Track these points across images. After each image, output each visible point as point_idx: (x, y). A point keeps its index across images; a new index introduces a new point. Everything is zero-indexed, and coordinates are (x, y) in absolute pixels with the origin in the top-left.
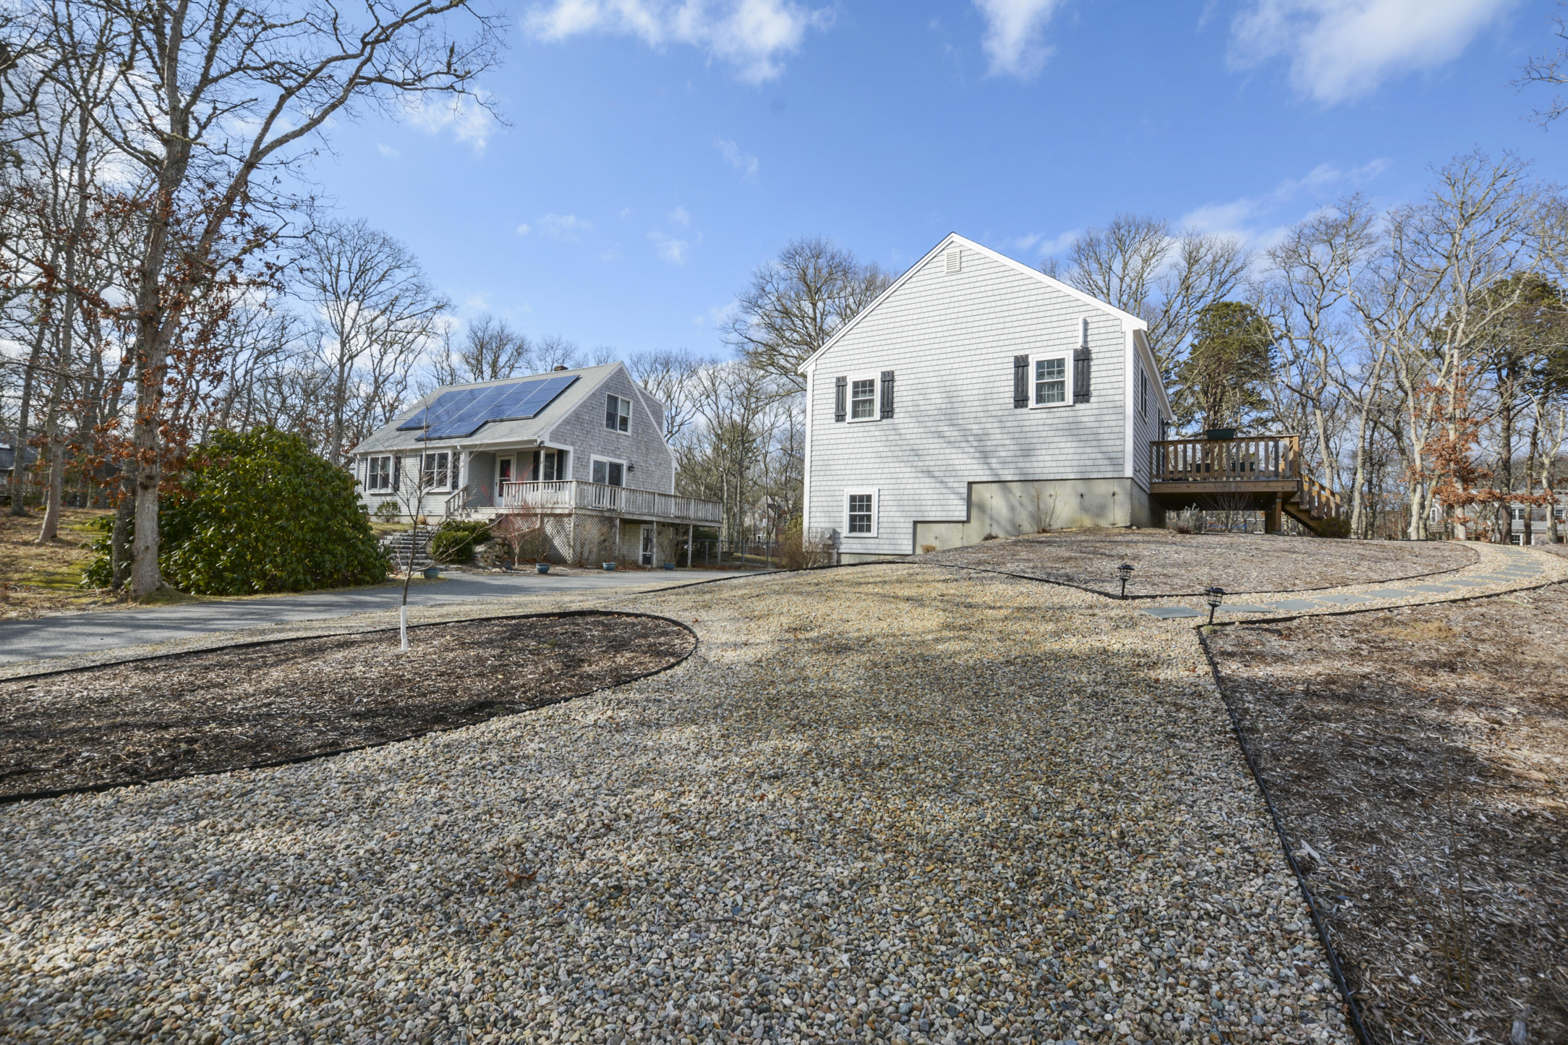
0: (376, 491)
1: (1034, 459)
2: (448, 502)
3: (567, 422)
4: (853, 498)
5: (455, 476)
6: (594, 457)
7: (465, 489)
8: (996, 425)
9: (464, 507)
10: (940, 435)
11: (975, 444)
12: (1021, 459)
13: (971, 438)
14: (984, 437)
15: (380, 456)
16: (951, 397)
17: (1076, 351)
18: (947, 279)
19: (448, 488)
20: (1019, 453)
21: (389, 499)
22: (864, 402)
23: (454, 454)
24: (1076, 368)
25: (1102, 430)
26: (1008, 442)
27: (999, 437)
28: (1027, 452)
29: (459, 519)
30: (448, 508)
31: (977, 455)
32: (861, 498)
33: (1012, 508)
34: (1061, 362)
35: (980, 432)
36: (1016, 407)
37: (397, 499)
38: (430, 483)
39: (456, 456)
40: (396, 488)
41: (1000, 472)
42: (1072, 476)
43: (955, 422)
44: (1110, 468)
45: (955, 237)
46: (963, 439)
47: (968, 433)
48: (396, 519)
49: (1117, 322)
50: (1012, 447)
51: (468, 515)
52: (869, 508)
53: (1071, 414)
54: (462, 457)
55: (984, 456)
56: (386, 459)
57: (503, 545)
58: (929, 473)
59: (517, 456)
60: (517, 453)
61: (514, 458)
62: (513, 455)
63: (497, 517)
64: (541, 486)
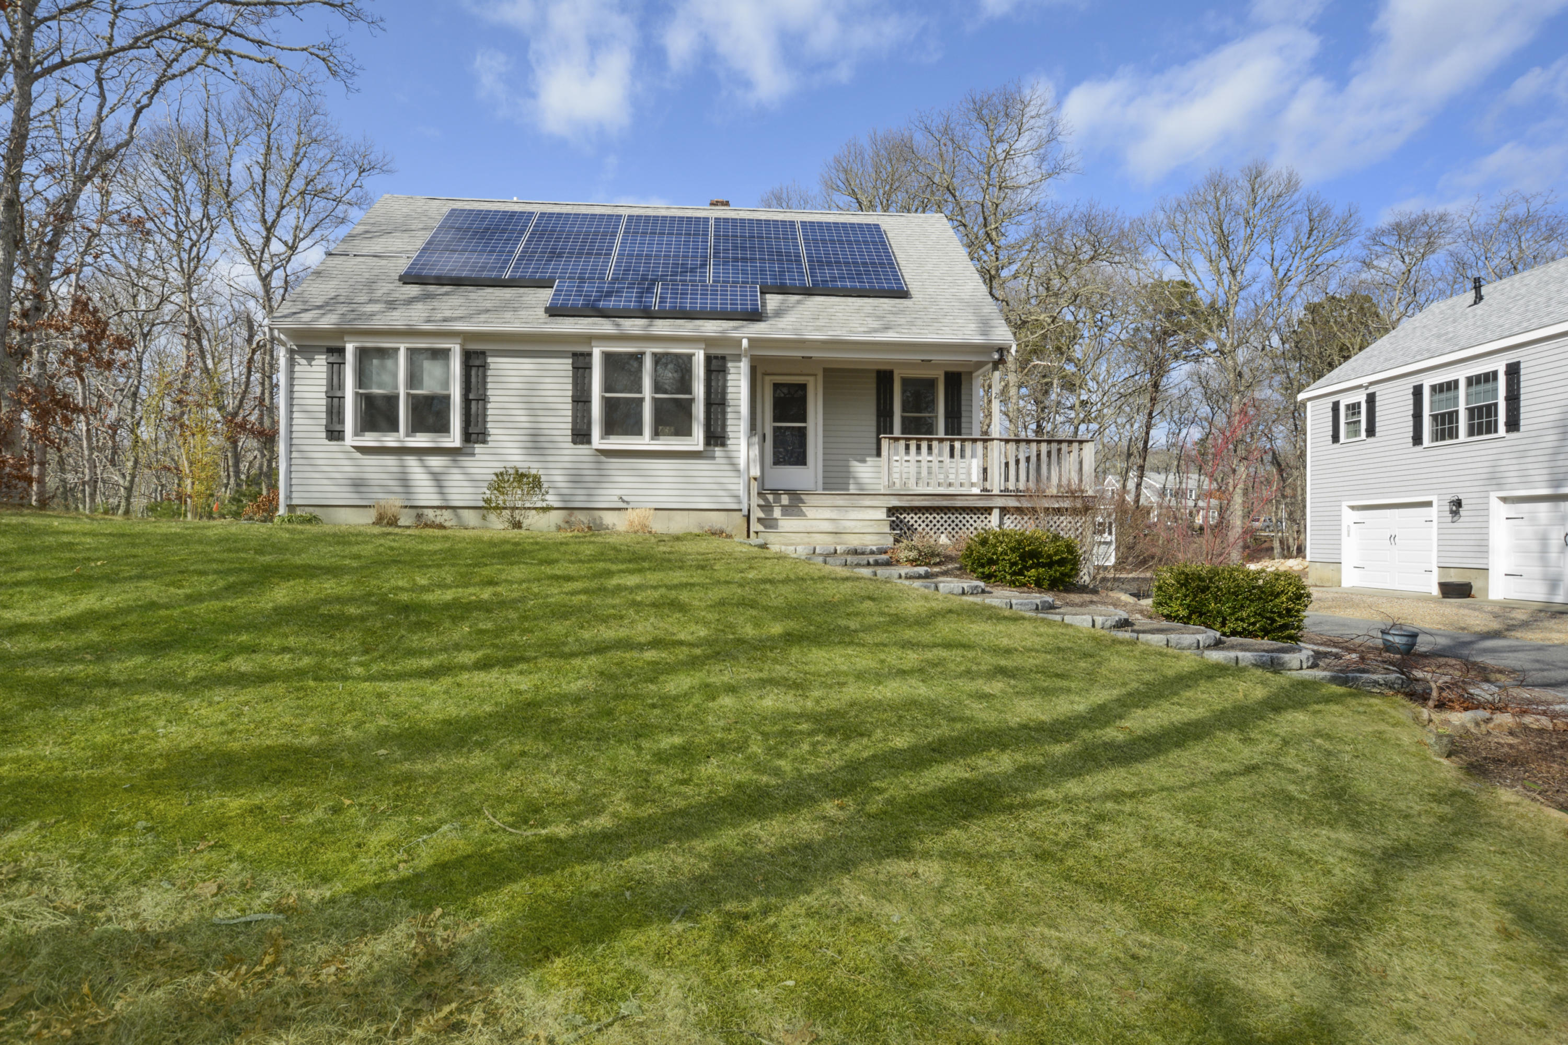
23: (709, 358)
40: (473, 437)
54: (739, 367)
59: (824, 377)
60: (825, 370)
61: (816, 381)
62: (815, 375)
63: (886, 514)
64: (995, 447)
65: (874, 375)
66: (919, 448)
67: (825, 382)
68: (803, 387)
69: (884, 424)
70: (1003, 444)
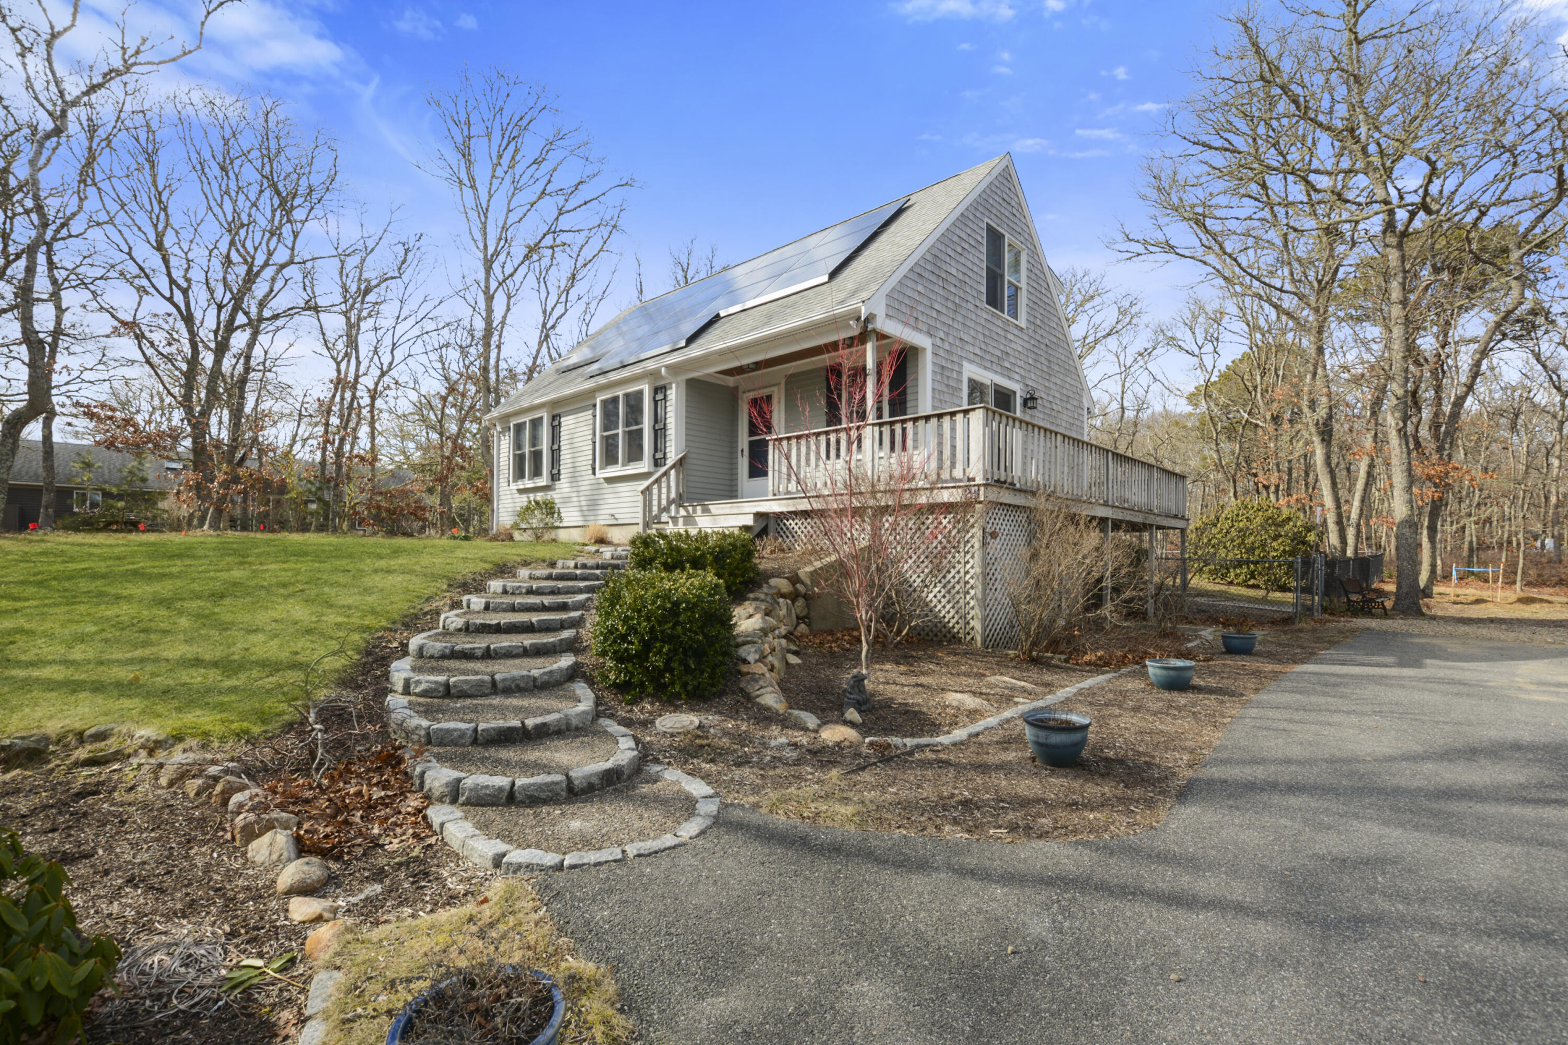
0: (521, 485)
2: (647, 491)
3: (917, 273)
5: (659, 433)
6: (971, 371)
7: (680, 464)
9: (680, 501)
15: (527, 419)
19: (644, 466)
21: (539, 496)
23: (656, 390)
29: (670, 529)
30: (647, 505)
37: (555, 496)
38: (610, 458)
39: (660, 390)
40: (555, 477)
48: (552, 535)
51: (689, 519)
54: (672, 394)
56: (536, 423)
57: (794, 596)
59: (786, 384)
60: (787, 377)
61: (779, 390)
62: (778, 387)
63: (755, 520)
64: (869, 433)
65: (826, 373)
68: (772, 398)
69: (833, 418)
70: (877, 429)
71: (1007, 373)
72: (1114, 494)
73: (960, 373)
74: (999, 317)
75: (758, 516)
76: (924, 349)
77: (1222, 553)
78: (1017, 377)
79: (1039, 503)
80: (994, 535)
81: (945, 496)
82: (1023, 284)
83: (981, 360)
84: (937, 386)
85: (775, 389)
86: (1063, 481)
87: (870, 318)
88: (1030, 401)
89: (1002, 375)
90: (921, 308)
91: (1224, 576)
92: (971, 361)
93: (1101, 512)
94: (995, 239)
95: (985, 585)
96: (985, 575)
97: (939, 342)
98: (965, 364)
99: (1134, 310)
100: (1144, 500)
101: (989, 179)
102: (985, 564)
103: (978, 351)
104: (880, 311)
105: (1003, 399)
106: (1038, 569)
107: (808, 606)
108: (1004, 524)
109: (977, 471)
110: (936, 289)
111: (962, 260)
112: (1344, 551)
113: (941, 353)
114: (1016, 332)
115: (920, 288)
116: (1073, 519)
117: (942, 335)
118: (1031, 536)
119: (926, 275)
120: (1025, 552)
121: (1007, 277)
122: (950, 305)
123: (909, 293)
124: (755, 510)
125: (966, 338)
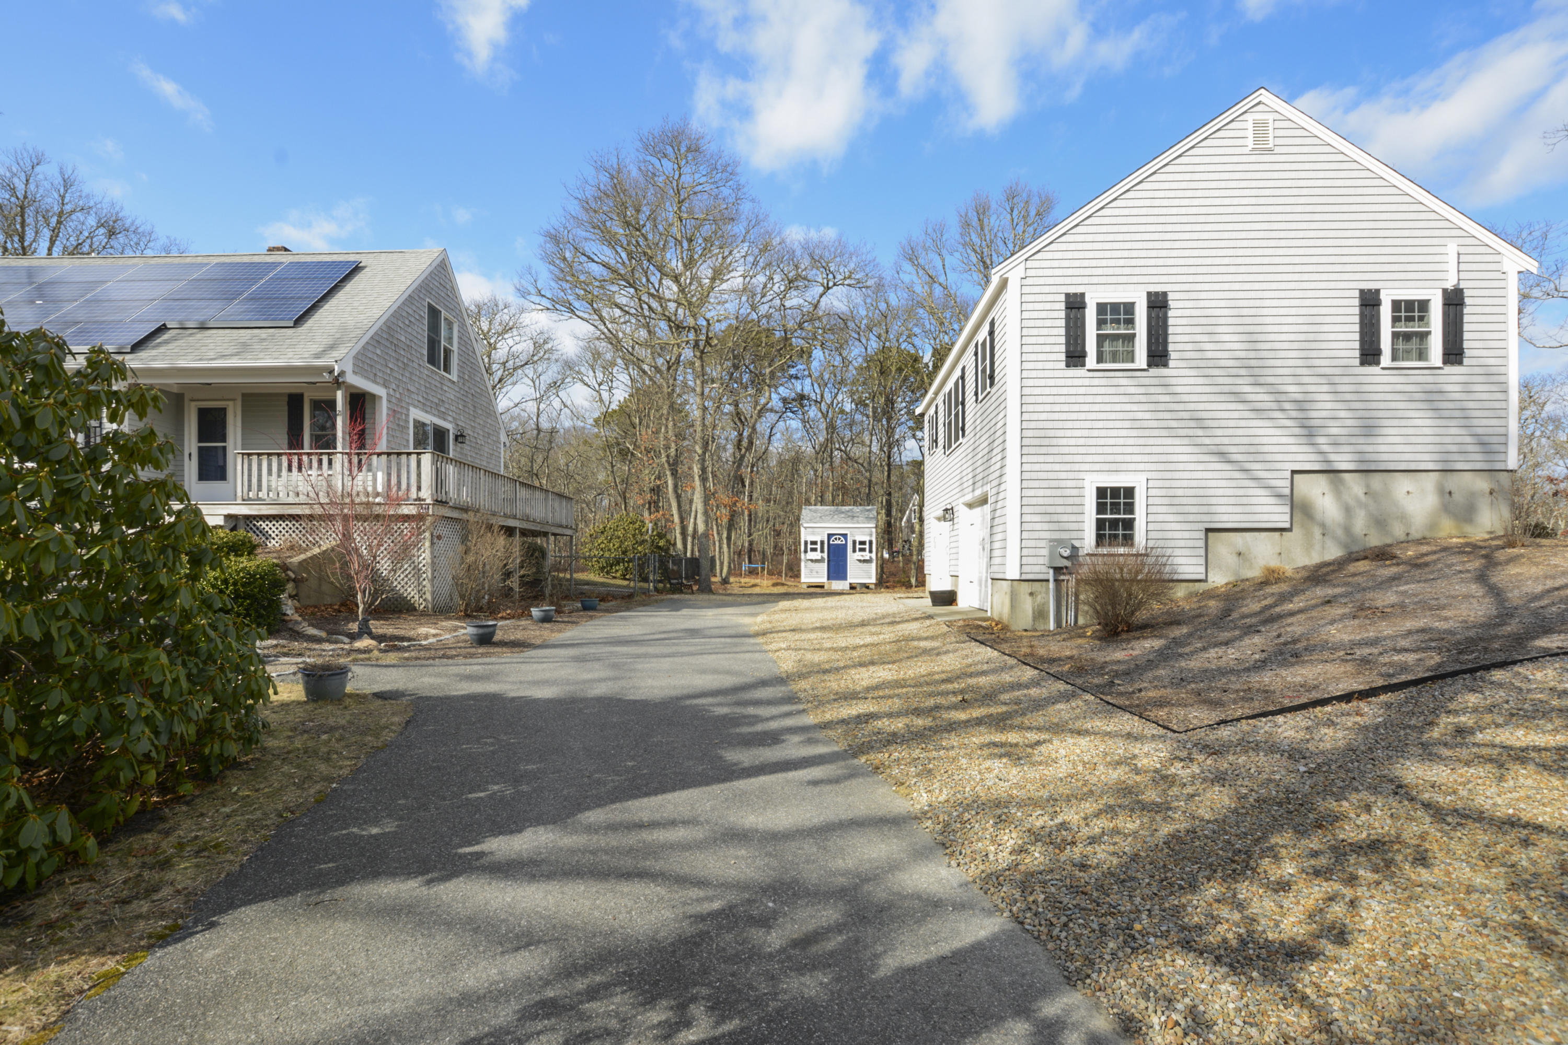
1: (1380, 440)
3: (377, 340)
4: (1101, 492)
6: (416, 414)
8: (1325, 388)
10: (1238, 397)
11: (1294, 414)
12: (1361, 440)
13: (1287, 406)
14: (1307, 406)
16: (1252, 340)
17: (1445, 291)
18: (1253, 158)
20: (1357, 431)
22: (1115, 337)
24: (1446, 315)
25: (1471, 405)
26: (1343, 414)
27: (1329, 405)
28: (1369, 429)
31: (1297, 431)
32: (1115, 492)
33: (1348, 510)
34: (1424, 305)
35: (1299, 397)
36: (1362, 363)
41: (1332, 457)
42: (1431, 466)
43: (1262, 380)
44: (1479, 457)
45: (1264, 96)
46: (1274, 406)
47: (1283, 397)
49: (1497, 258)
50: (1349, 423)
52: (1130, 508)
53: (1430, 379)
55: (1309, 432)
58: (1222, 456)
59: (243, 401)
60: (244, 395)
61: (235, 406)
62: (234, 400)
63: (226, 521)
64: (338, 460)
65: (286, 399)
66: (320, 462)
67: (243, 406)
68: (224, 410)
69: (295, 441)
70: (346, 457)
71: (442, 415)
72: (520, 509)
73: (407, 415)
74: (437, 373)
75: (228, 517)
76: (381, 397)
77: (607, 554)
78: (450, 419)
79: (470, 516)
80: (439, 537)
81: (406, 510)
82: (455, 348)
83: (424, 408)
84: (390, 425)
85: (231, 403)
86: (483, 501)
87: (342, 373)
88: (460, 438)
89: (439, 417)
90: (379, 367)
91: (608, 573)
92: (415, 407)
93: (511, 523)
94: (434, 313)
95: (434, 571)
96: (433, 563)
97: (391, 392)
98: (412, 409)
99: (547, 347)
100: (543, 515)
101: (430, 269)
102: (434, 557)
103: (421, 399)
104: (349, 369)
105: (440, 436)
106: (470, 559)
107: (297, 587)
108: (444, 530)
109: (426, 494)
110: (390, 352)
111: (410, 330)
112: (685, 553)
113: (394, 400)
114: (450, 384)
115: (378, 352)
116: (490, 527)
117: (394, 386)
118: (464, 539)
119: (383, 342)
120: (461, 548)
121: (443, 343)
122: (400, 364)
123: (370, 355)
124: (226, 512)
125: (412, 389)
